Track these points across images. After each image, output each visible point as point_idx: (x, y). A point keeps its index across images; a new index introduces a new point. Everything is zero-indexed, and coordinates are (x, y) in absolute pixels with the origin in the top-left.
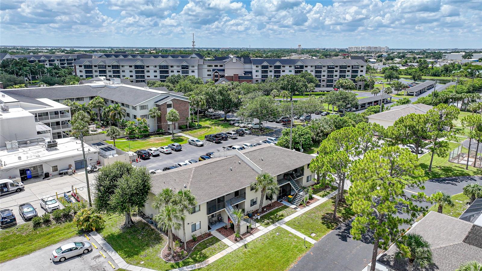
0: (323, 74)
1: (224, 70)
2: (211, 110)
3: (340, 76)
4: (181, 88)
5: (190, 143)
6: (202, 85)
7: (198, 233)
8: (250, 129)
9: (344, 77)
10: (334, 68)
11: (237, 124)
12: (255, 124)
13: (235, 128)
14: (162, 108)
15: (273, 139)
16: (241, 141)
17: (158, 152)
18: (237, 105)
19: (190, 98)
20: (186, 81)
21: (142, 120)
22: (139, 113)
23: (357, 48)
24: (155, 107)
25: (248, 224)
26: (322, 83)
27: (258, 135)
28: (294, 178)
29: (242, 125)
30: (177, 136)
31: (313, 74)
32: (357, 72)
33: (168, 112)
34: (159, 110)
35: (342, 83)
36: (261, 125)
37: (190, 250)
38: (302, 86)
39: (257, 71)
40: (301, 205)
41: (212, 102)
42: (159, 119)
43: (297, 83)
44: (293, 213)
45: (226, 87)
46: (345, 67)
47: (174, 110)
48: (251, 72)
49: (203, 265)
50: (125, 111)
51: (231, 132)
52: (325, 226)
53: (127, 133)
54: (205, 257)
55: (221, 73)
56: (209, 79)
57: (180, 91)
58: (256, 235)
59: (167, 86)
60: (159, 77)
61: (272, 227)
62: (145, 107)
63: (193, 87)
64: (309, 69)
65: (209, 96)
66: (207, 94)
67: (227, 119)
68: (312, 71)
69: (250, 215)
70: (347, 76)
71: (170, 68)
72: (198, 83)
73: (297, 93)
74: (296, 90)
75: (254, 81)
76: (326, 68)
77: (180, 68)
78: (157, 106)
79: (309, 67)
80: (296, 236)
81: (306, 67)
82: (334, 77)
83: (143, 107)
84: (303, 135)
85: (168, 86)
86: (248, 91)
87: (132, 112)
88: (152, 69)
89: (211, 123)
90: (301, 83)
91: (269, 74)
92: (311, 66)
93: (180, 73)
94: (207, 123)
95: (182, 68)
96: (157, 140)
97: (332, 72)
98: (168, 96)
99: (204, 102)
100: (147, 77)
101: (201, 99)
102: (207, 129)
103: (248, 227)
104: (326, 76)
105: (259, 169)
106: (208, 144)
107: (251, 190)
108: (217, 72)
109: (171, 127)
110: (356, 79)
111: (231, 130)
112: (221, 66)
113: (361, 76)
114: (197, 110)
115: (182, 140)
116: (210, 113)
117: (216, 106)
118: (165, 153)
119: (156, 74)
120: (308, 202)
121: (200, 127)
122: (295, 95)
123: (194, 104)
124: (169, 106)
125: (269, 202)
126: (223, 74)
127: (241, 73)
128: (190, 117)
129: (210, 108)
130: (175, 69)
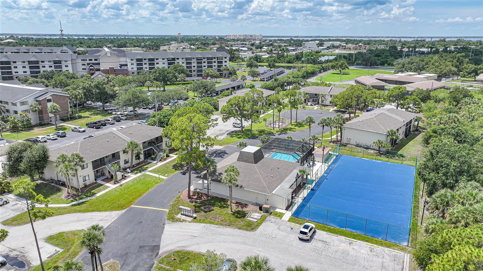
0: (193, 65)
1: (99, 64)
2: (88, 102)
3: (208, 67)
4: (56, 83)
5: (73, 131)
6: (78, 79)
7: (88, 183)
8: (126, 116)
9: (211, 67)
10: (202, 60)
11: (114, 113)
12: (130, 112)
13: (113, 116)
14: (42, 102)
15: (144, 121)
16: (118, 125)
17: (46, 139)
18: (113, 96)
19: (69, 93)
20: (61, 77)
21: (24, 115)
22: (20, 108)
23: (235, 36)
24: (36, 103)
25: (123, 174)
26: (193, 73)
27: (133, 120)
28: (155, 144)
29: (119, 113)
30: (60, 126)
31: (185, 65)
32: (221, 62)
33: (49, 106)
34: (40, 104)
35: (208, 73)
36: (135, 112)
37: (83, 192)
38: (172, 77)
39: (132, 64)
40: (160, 160)
41: (90, 95)
42: (40, 112)
43: (168, 75)
44: (154, 165)
45: (101, 81)
46: (211, 58)
47: (55, 104)
48: (126, 65)
49: (93, 198)
50: (5, 108)
51: (109, 119)
52: (174, 170)
53: (10, 127)
54: (94, 194)
55: (96, 67)
56: (85, 73)
57: (55, 86)
58: (128, 180)
59: (41, 82)
60: (28, 73)
61: (139, 174)
62: (25, 103)
63: (68, 81)
64: (180, 61)
65: (86, 90)
66: (84, 88)
67: (105, 109)
68: (183, 63)
69: (125, 169)
70: (214, 66)
71: (40, 63)
72: (74, 78)
73: (169, 83)
74: (168, 81)
75: (131, 73)
76: (195, 59)
77: (52, 63)
78: (37, 101)
79: (180, 59)
80: (155, 177)
81: (178, 59)
82: (203, 68)
83: (23, 103)
84: (166, 116)
85: (43, 83)
86: (124, 83)
87: (12, 108)
88: (19, 65)
89: (90, 113)
90: (171, 75)
91: (144, 66)
92: (182, 59)
93: (53, 68)
94: (87, 114)
95: (54, 63)
96: (41, 130)
97: (201, 63)
98: (47, 92)
99: (82, 95)
100: (15, 73)
101: (79, 93)
102: (87, 118)
103: (122, 175)
104: (196, 67)
105: (129, 140)
106: (88, 130)
107: (124, 153)
108: (93, 66)
109: (53, 119)
110: (221, 69)
111: (109, 118)
112: (96, 60)
113: (225, 65)
114: (76, 103)
115: (65, 129)
116: (89, 105)
117: (93, 98)
118: (52, 140)
119: (25, 70)
120: (165, 159)
121: (80, 117)
122: (167, 85)
123: (73, 98)
124: (49, 101)
125: (138, 161)
126: (99, 68)
127: (117, 67)
128: (70, 110)
129: (88, 101)
130: (47, 64)
